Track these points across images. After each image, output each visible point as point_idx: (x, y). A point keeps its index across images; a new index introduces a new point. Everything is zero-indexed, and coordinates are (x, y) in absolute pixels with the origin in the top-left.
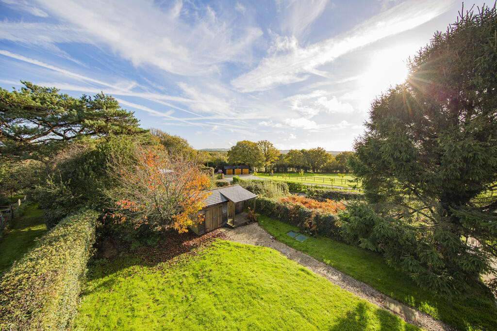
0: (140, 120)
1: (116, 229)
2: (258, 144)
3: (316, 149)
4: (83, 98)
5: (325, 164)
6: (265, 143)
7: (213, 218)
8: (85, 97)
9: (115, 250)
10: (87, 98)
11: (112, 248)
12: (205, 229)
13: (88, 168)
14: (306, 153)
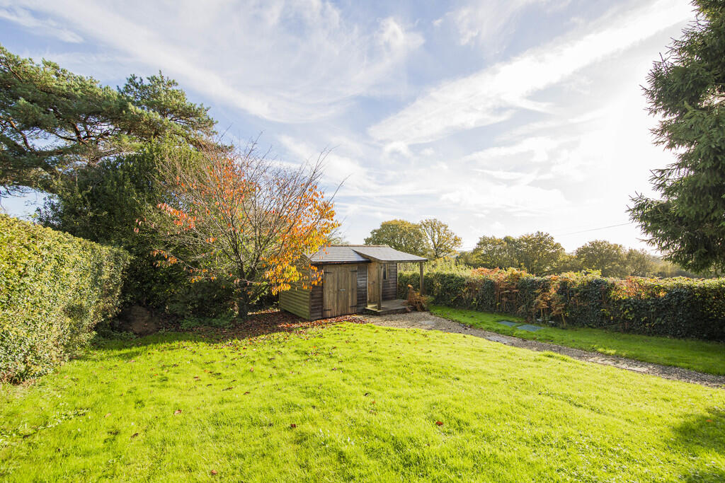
0: (217, 122)
1: (159, 294)
2: (420, 227)
3: (534, 236)
4: (130, 81)
5: (554, 263)
6: (434, 226)
7: (339, 290)
8: (134, 78)
9: (152, 324)
10: (137, 80)
11: (147, 317)
12: (323, 311)
13: (124, 175)
14: (514, 242)
